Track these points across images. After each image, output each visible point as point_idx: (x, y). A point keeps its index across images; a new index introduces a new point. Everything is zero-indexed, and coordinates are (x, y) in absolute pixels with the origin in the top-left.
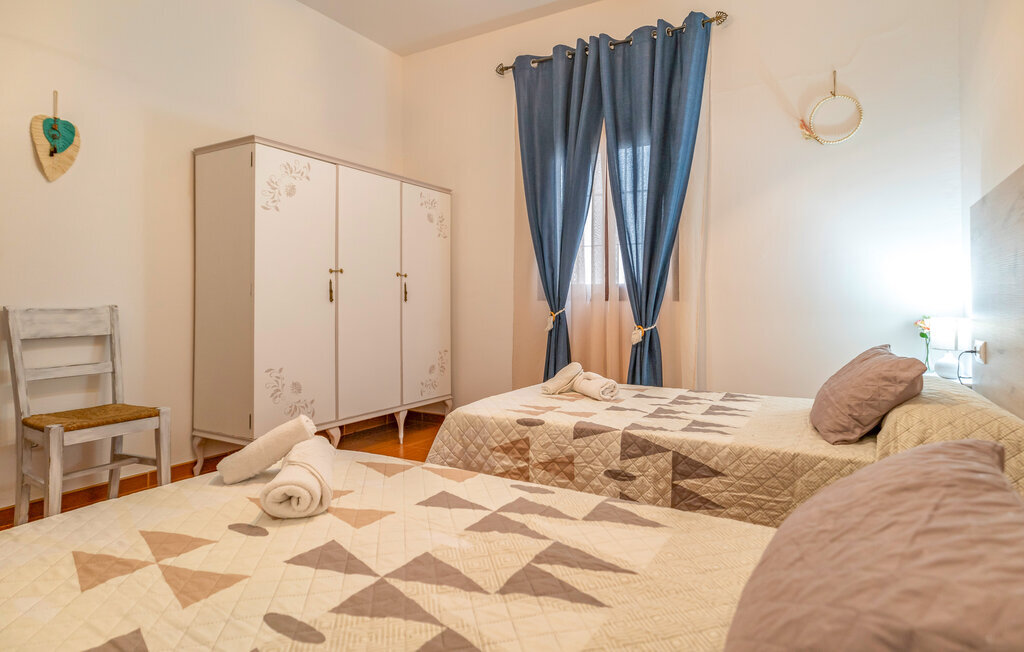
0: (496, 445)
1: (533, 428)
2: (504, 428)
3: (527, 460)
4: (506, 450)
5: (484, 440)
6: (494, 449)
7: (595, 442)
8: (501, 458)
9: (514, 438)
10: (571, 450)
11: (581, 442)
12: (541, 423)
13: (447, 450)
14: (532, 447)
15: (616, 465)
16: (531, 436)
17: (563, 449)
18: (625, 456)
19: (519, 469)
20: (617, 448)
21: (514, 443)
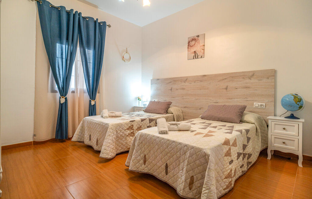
0: (126, 129)
1: (133, 122)
2: (127, 124)
3: (133, 130)
4: (128, 129)
5: (122, 129)
6: (126, 130)
7: (144, 122)
8: (127, 131)
9: (130, 126)
10: (141, 125)
11: (142, 122)
12: (135, 121)
13: (113, 134)
14: (134, 126)
15: (148, 125)
16: (133, 124)
17: (139, 125)
18: (150, 123)
19: (131, 132)
20: (148, 122)
21: (130, 127)
